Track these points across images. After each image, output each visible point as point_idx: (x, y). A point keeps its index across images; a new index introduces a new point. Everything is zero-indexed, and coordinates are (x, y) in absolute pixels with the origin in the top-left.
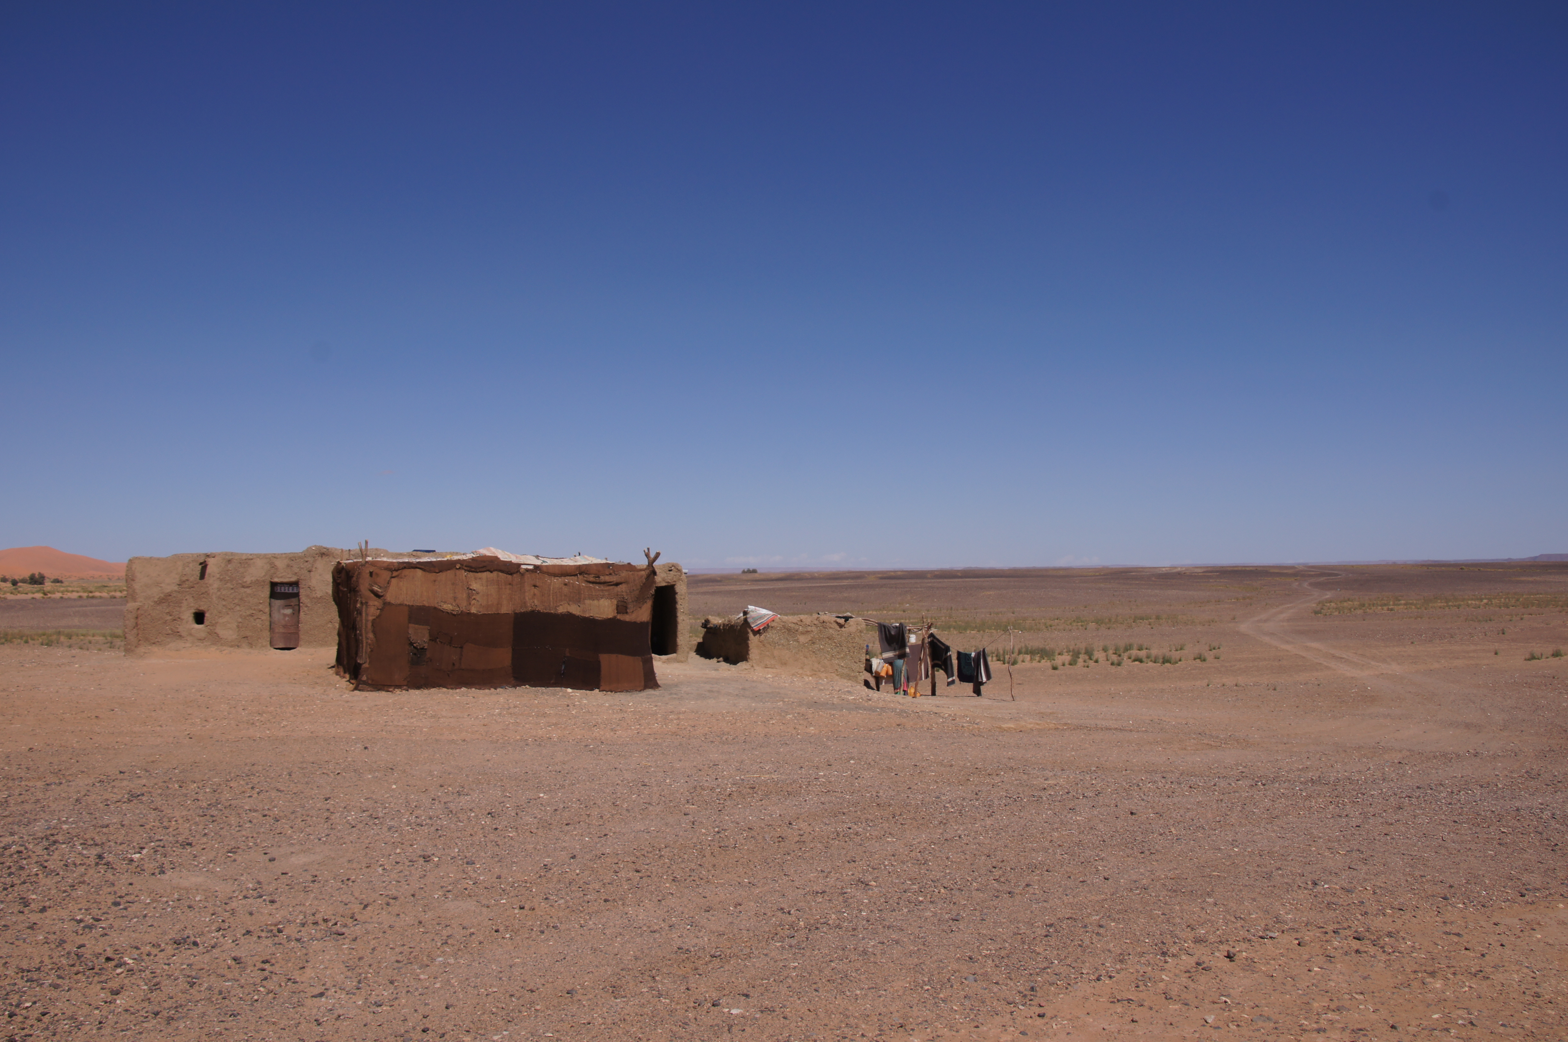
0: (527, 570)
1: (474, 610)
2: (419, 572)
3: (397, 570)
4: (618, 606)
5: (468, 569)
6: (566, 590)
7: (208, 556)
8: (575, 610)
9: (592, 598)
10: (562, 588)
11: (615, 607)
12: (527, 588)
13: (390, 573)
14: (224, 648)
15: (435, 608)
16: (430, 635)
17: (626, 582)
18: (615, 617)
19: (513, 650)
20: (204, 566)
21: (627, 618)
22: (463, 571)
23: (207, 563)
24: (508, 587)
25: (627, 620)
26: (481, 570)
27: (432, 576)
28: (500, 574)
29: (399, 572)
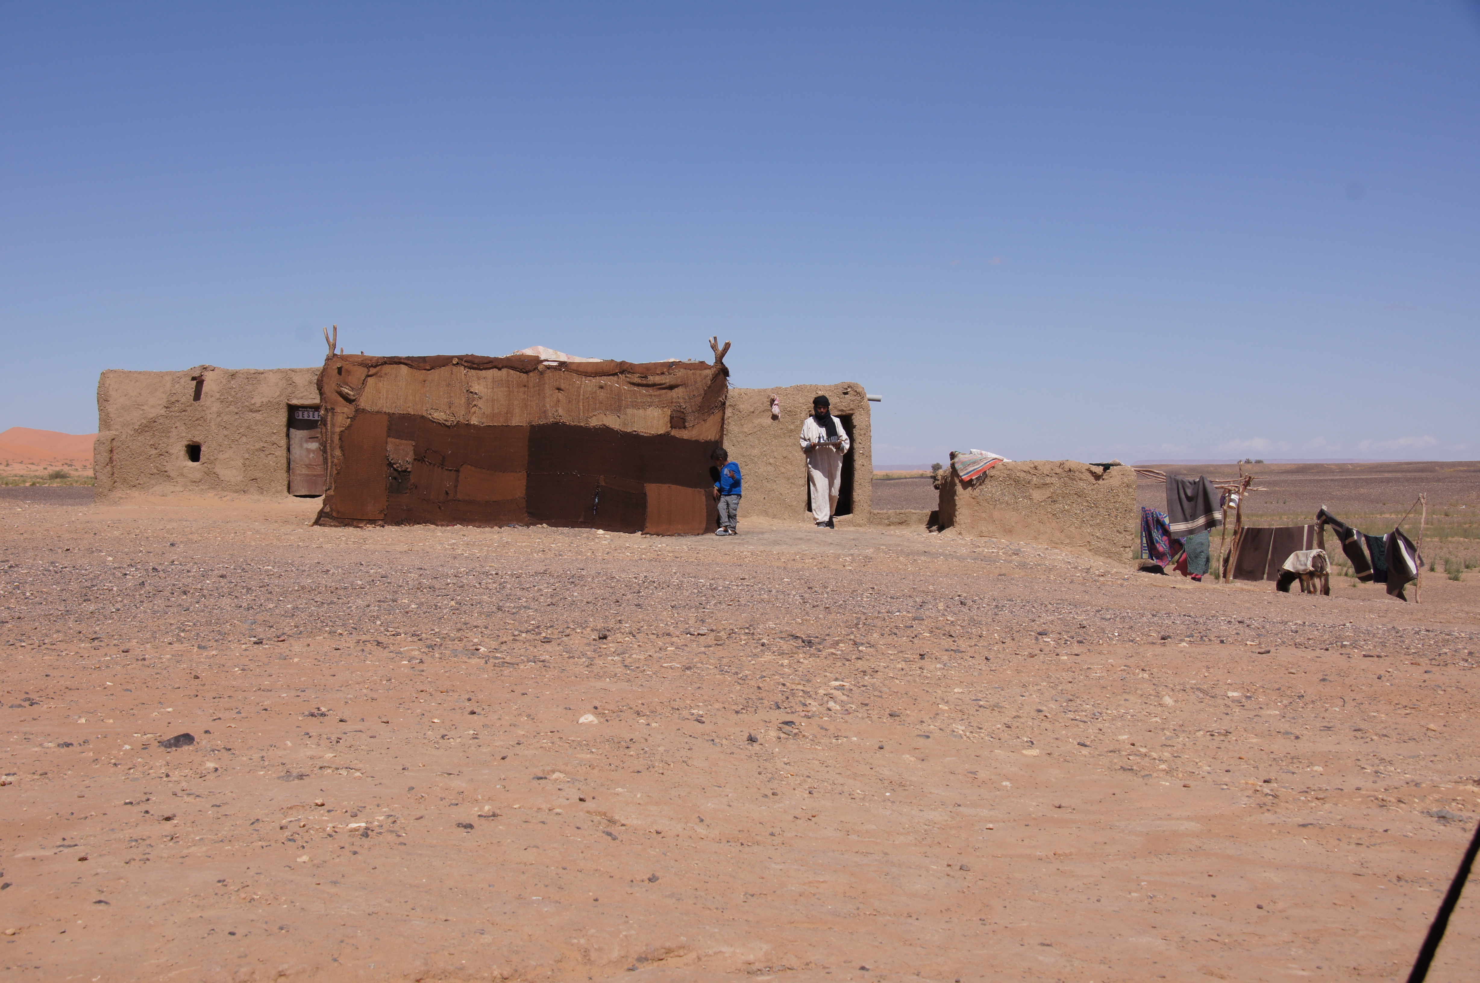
0: (549, 368)
1: (474, 421)
2: (404, 369)
3: (375, 367)
4: (672, 418)
5: (469, 364)
6: (602, 394)
7: (205, 369)
8: (613, 422)
9: (636, 406)
10: (596, 392)
11: (667, 419)
12: (548, 391)
13: (366, 370)
14: (226, 493)
15: (423, 417)
16: (415, 454)
17: (684, 385)
18: (668, 433)
19: (528, 476)
20: (199, 382)
21: (685, 434)
22: (462, 368)
23: (203, 378)
24: (523, 389)
25: (685, 437)
26: (486, 366)
27: (420, 374)
28: (512, 372)
29: (378, 368)
